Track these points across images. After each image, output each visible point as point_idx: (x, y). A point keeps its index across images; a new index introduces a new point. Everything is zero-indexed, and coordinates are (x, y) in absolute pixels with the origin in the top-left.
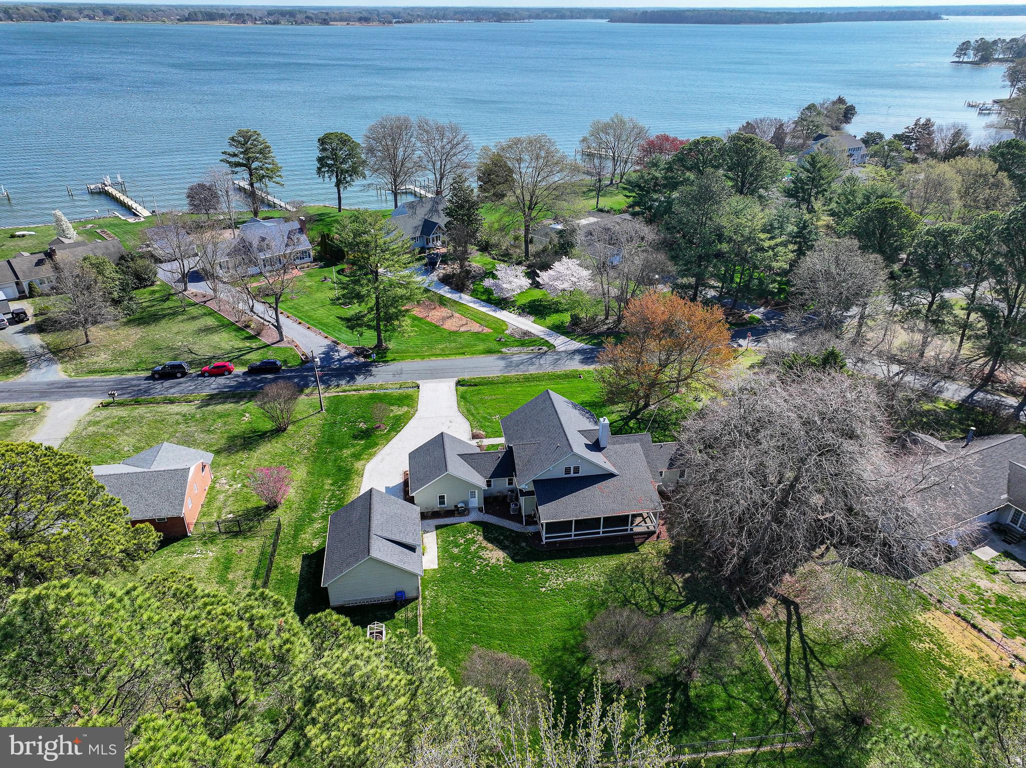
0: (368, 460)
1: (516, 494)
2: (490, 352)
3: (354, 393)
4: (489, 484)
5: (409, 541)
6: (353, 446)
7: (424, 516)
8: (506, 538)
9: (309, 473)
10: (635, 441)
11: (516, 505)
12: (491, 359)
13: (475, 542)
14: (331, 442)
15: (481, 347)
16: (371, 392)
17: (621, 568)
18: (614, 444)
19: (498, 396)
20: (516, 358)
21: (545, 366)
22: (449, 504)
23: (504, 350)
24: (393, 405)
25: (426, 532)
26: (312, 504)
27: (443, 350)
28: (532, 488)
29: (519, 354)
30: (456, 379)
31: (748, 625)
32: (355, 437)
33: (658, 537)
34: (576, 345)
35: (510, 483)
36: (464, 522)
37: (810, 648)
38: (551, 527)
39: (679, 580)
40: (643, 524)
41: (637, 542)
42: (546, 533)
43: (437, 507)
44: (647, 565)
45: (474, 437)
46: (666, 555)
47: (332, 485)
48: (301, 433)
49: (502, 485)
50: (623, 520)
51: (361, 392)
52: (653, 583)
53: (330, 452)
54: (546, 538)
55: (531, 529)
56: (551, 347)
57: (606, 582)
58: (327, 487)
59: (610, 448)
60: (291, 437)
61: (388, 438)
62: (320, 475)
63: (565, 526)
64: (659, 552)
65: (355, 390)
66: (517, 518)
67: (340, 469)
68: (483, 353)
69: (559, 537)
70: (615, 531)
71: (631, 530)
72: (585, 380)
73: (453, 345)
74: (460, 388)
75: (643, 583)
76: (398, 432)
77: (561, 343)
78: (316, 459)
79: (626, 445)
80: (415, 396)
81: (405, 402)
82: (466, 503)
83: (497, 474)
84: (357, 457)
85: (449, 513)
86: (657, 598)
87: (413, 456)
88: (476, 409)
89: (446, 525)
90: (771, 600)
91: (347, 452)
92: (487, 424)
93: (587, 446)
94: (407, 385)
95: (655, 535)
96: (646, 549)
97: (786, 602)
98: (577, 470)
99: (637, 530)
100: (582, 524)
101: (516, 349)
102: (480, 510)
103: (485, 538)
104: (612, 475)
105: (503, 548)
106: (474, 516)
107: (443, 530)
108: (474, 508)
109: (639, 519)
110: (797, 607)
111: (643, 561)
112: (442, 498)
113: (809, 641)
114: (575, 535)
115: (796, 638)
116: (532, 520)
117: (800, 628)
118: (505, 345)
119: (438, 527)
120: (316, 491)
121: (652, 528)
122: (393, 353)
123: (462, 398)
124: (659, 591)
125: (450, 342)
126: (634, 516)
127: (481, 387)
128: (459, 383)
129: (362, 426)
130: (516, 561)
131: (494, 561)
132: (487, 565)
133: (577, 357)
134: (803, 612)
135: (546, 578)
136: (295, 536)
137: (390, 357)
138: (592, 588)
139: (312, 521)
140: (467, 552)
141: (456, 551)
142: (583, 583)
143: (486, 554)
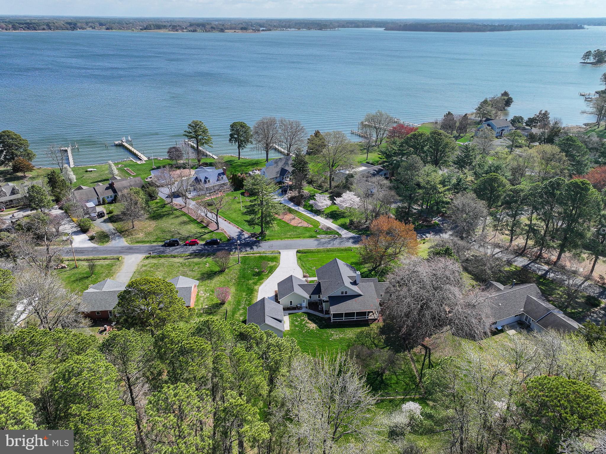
0: (260, 285)
1: (321, 302)
2: (311, 237)
3: (252, 255)
4: (310, 297)
5: (279, 318)
6: (253, 279)
7: (284, 309)
8: (317, 319)
9: (236, 290)
10: (371, 281)
11: (321, 306)
12: (312, 240)
13: (304, 320)
14: (244, 277)
15: (308, 234)
16: (259, 255)
17: (362, 332)
18: (362, 282)
19: (315, 259)
20: (323, 240)
21: (336, 244)
22: (294, 305)
23: (318, 236)
24: (269, 261)
25: (284, 316)
26: (239, 303)
27: (290, 235)
28: (328, 300)
29: (324, 238)
30: (296, 250)
31: (409, 355)
32: (254, 275)
33: (378, 321)
34: (351, 234)
35: (319, 297)
36: (300, 312)
37: (432, 364)
38: (335, 315)
39: (384, 337)
40: (373, 315)
41: (369, 323)
42: (333, 318)
43: (289, 306)
44: (372, 332)
45: (304, 277)
46: (380, 328)
47: (246, 295)
48: (231, 273)
49: (316, 297)
50: (364, 314)
51: (255, 255)
52: (374, 338)
53: (244, 281)
54: (333, 320)
55: (327, 316)
56: (340, 235)
57: (355, 338)
58: (244, 296)
59: (361, 284)
60: (227, 274)
61: (268, 276)
62: (241, 291)
63: (340, 315)
64: (378, 327)
65: (252, 254)
66: (321, 311)
67: (248, 289)
68: (309, 238)
69: (338, 320)
70: (361, 318)
71: (368, 318)
72: (354, 252)
73: (295, 233)
74: (298, 254)
75: (370, 338)
76: (272, 273)
77: (345, 234)
78: (238, 284)
79: (368, 283)
80: (279, 257)
81: (274, 260)
82: (301, 305)
83: (313, 293)
84: (255, 284)
85: (294, 309)
86: (375, 344)
87: (279, 284)
88: (305, 264)
89: (293, 313)
90: (420, 347)
91: (251, 282)
92: (310, 271)
93: (351, 283)
94: (275, 252)
95: (377, 320)
96: (373, 326)
97: (426, 348)
98: (346, 293)
99: (370, 318)
100: (347, 315)
101: (324, 236)
102: (306, 307)
103: (308, 319)
104: (360, 295)
105: (316, 323)
106: (304, 310)
107: (292, 315)
108: (304, 307)
109: (371, 314)
110: (430, 350)
111: (371, 330)
112: (291, 302)
113: (432, 362)
114: (345, 319)
115: (427, 361)
116: (328, 312)
117: (429, 357)
118: (319, 234)
119: (289, 314)
120: (239, 297)
121: (376, 317)
122: (268, 236)
123: (299, 259)
124: (376, 342)
125: (294, 231)
126: (369, 312)
127: (308, 254)
128: (298, 252)
129: (257, 270)
130: (320, 328)
131: (312, 328)
132: (309, 329)
133: (351, 241)
134: (432, 351)
135: (332, 335)
136: (233, 316)
137: (267, 238)
138: (350, 339)
139: (239, 309)
140: (301, 324)
141: (297, 323)
142: (346, 337)
143: (308, 325)
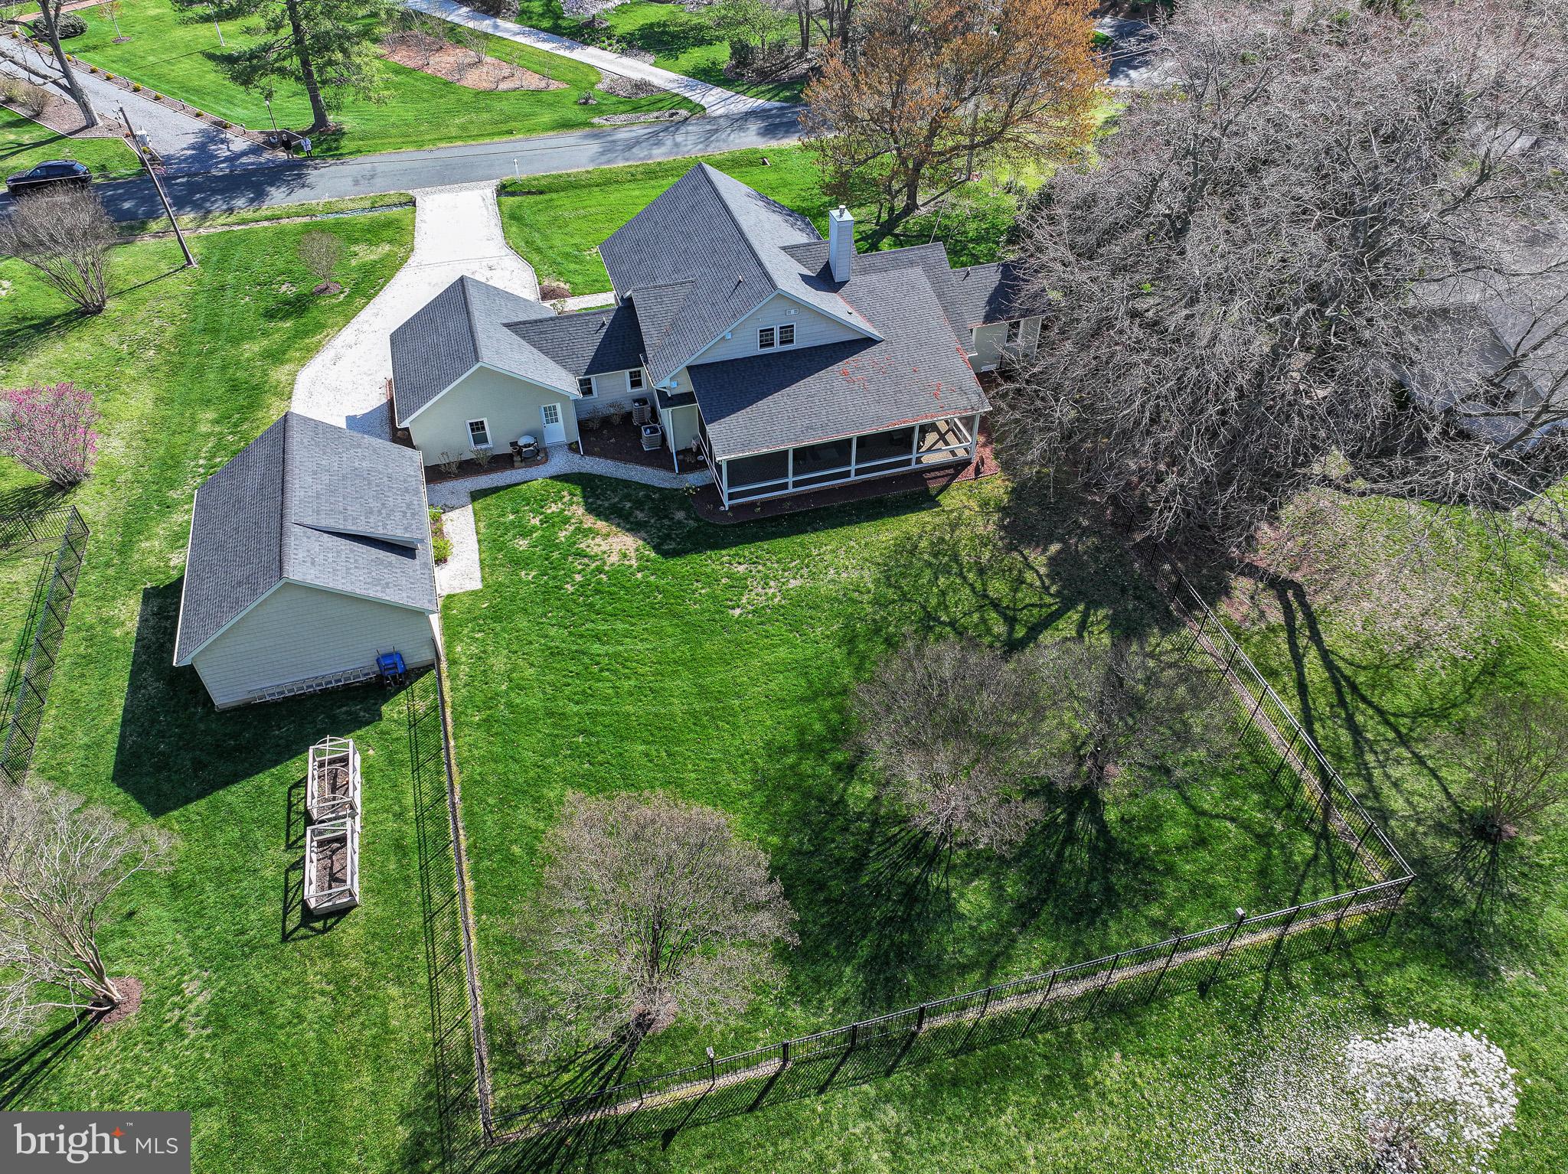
0: (302, 362)
1: (649, 407)
2: (566, 125)
3: (266, 224)
4: (586, 387)
5: (392, 531)
6: (265, 334)
7: (435, 474)
8: (639, 504)
9: (159, 400)
10: (912, 263)
11: (654, 430)
12: (571, 138)
13: (566, 521)
14: (212, 330)
15: (547, 117)
16: (306, 220)
17: (907, 548)
18: (864, 271)
19: (593, 210)
20: (623, 135)
21: (688, 145)
22: (497, 441)
23: (596, 120)
24: (356, 241)
25: (448, 508)
26: (169, 468)
27: (463, 128)
28: (686, 386)
29: (629, 129)
30: (496, 182)
31: (1205, 641)
32: (270, 315)
33: (979, 472)
34: (748, 103)
35: (636, 383)
36: (536, 479)
37: (1347, 678)
38: (740, 470)
39: (1039, 560)
40: (940, 444)
41: (934, 486)
42: (730, 486)
43: (469, 450)
44: (963, 532)
45: (546, 294)
46: (1001, 509)
47: (217, 422)
48: (140, 315)
49: (614, 388)
50: (900, 440)
51: (284, 221)
52: (981, 572)
53: (211, 352)
54: (731, 497)
55: (693, 480)
56: (697, 109)
57: (877, 581)
58: (204, 428)
59: (857, 282)
60: (116, 324)
61: (348, 313)
62: (187, 403)
63: (771, 463)
64: (984, 504)
65: (267, 219)
66: (660, 457)
67: (234, 387)
68: (553, 129)
69: (759, 492)
70: (885, 468)
71: (919, 460)
72: (776, 167)
73: (485, 116)
74: (505, 199)
75: (961, 575)
76: (370, 298)
78: (175, 370)
79: (894, 274)
80: (407, 221)
81: (385, 234)
82: (537, 435)
83: (599, 364)
84: (275, 356)
85: (501, 462)
86: (995, 605)
87: (399, 338)
88: (546, 238)
89: (495, 490)
90: (1242, 585)
91: (251, 349)
92: (572, 266)
93: (806, 279)
94: (387, 201)
95: (971, 468)
96: (956, 498)
97: (1279, 586)
98: (787, 335)
99: (929, 459)
100: (808, 457)
101: (623, 117)
102: (572, 448)
103: (591, 509)
104: (868, 342)
105: (634, 527)
106: (561, 462)
107: (490, 500)
108: (559, 446)
109: (931, 438)
110: (1300, 594)
111: (954, 526)
112: (477, 427)
113: (1341, 664)
114: (796, 484)
115: (1312, 660)
116: (695, 458)
117: (1316, 637)
118: (598, 110)
119: (476, 496)
120: (179, 440)
121: (961, 454)
122: (353, 139)
123: (512, 219)
124: (998, 588)
125: (478, 110)
126: (924, 430)
127: (554, 196)
128: (503, 190)
129: (287, 290)
130: (666, 554)
131: (614, 558)
132: (599, 570)
133: (754, 127)
134: (1317, 602)
135: (739, 585)
136: (125, 549)
137: (347, 145)
138: (848, 597)
139: (167, 507)
140: (550, 544)
141: (522, 544)
142: (825, 588)
143: (594, 546)
